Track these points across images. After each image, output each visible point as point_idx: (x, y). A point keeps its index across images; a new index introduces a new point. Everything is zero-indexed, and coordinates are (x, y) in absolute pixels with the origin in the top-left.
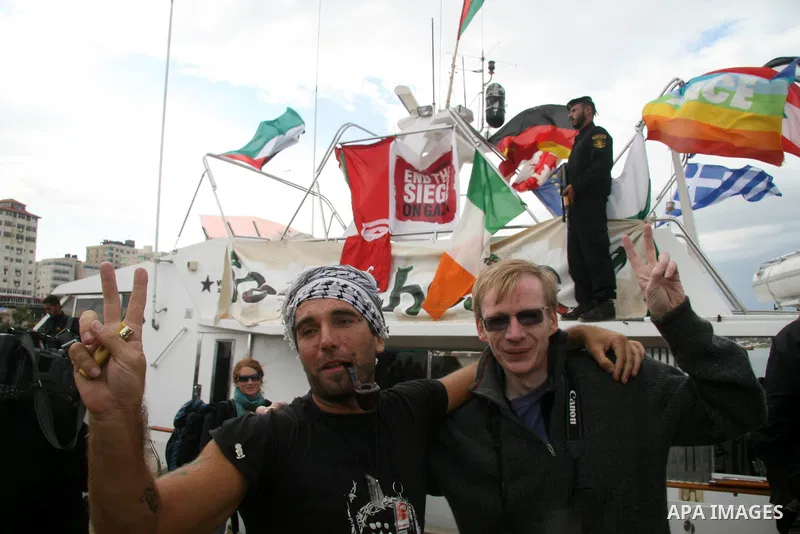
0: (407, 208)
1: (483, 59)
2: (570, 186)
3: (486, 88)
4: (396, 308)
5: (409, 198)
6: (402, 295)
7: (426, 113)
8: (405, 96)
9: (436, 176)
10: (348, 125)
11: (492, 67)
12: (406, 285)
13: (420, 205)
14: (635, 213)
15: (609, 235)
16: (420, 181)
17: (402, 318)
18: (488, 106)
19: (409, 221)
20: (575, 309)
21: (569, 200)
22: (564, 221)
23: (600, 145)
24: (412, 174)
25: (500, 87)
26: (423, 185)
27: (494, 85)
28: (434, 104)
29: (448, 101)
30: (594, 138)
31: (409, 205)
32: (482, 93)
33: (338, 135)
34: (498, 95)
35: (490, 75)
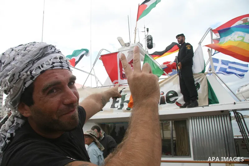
0: (124, 75)
1: (145, 28)
2: (180, 63)
3: (146, 37)
4: (123, 108)
6: (124, 104)
7: (128, 45)
8: (120, 40)
10: (103, 49)
11: (148, 30)
12: (125, 100)
14: (201, 71)
15: (194, 78)
17: (125, 111)
18: (147, 42)
19: (125, 79)
20: (184, 104)
21: (180, 67)
22: (178, 75)
23: (189, 48)
25: (151, 36)
27: (149, 35)
28: (130, 42)
29: (135, 41)
30: (186, 46)
32: (145, 38)
33: (100, 53)
34: (150, 38)
35: (147, 33)
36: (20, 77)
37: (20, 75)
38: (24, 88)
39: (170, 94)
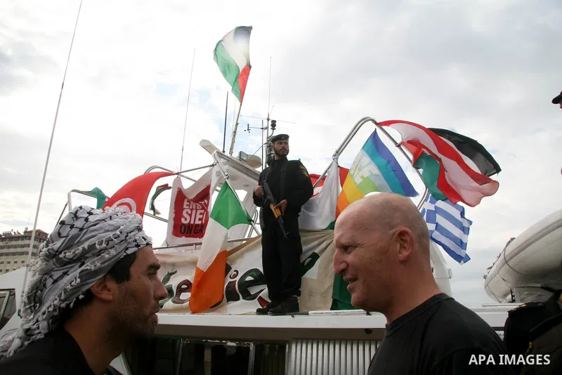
0: (183, 228)
1: (268, 120)
5: (186, 219)
8: (208, 146)
9: (202, 203)
11: (274, 125)
13: (192, 225)
16: (194, 208)
19: (184, 237)
24: (189, 202)
26: (196, 210)
29: (231, 149)
31: (185, 225)
35: (272, 131)
36: (127, 238)
37: (127, 236)
38: (125, 254)
39: (249, 278)
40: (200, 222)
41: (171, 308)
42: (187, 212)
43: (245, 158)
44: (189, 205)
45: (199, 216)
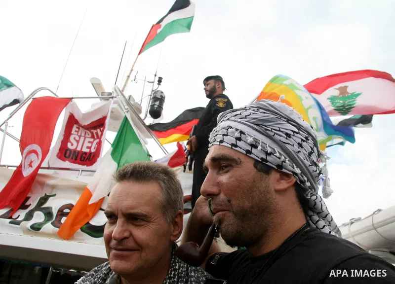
1: (155, 75)
2: (194, 136)
3: (153, 92)
4: (23, 222)
5: (72, 145)
6: (36, 213)
8: (96, 85)
9: (94, 131)
11: (160, 81)
12: (44, 206)
13: (79, 152)
16: (83, 135)
17: (26, 232)
18: (152, 103)
23: (220, 105)
24: (79, 129)
25: (162, 92)
26: (85, 138)
27: (159, 91)
31: (70, 150)
32: (151, 95)
33: (34, 93)
34: (159, 97)
35: (158, 85)
40: (88, 150)
41: (51, 232)
42: (75, 138)
43: (132, 102)
44: (78, 132)
45: (87, 144)
